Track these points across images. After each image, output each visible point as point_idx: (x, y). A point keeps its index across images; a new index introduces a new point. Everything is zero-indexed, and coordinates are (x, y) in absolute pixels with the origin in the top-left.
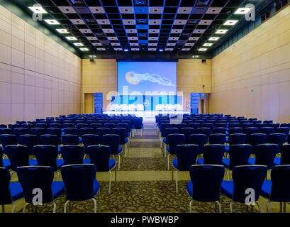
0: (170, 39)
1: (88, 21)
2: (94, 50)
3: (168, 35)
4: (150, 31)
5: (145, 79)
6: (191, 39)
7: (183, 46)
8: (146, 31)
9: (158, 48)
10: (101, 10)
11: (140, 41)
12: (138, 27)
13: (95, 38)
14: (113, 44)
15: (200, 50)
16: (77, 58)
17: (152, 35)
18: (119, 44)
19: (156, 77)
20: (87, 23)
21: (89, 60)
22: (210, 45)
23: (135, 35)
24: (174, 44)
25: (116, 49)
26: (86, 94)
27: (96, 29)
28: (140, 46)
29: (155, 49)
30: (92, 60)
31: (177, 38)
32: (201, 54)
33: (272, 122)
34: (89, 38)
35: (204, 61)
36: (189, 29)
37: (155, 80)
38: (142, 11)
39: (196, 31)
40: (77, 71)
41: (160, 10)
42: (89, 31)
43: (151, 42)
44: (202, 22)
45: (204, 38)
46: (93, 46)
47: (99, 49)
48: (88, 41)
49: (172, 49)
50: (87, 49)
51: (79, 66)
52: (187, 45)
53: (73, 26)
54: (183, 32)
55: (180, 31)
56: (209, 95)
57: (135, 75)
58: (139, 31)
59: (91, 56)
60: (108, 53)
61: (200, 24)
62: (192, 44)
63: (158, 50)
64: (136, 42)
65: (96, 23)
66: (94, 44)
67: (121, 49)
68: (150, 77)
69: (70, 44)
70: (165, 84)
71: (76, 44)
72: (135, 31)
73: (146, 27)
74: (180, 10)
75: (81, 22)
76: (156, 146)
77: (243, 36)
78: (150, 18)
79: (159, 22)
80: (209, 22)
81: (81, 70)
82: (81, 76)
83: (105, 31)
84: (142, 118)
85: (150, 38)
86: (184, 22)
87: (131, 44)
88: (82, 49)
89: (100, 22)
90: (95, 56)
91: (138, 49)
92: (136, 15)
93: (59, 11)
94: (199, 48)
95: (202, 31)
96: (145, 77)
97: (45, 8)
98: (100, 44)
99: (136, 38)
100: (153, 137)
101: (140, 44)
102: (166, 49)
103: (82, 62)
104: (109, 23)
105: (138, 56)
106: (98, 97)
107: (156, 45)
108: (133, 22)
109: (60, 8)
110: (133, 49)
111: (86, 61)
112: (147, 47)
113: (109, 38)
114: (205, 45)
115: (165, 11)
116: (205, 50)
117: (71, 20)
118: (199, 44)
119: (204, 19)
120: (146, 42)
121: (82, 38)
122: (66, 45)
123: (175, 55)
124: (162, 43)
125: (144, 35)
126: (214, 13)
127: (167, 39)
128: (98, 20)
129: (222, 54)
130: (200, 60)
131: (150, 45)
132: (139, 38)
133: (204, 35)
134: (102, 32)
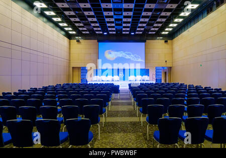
0: (140, 25)
1: (77, 12)
2: (80, 33)
3: (138, 23)
4: (124, 20)
5: (121, 56)
6: (155, 25)
7: (149, 30)
8: (121, 20)
9: (130, 31)
10: (88, 5)
11: (116, 27)
12: (115, 17)
13: (81, 25)
14: (95, 29)
15: (163, 33)
16: (66, 39)
17: (125, 23)
18: (100, 29)
19: (128, 54)
20: (76, 14)
21: (76, 41)
22: (171, 29)
23: (112, 22)
24: (143, 29)
25: (97, 32)
26: (73, 68)
27: (83, 18)
28: (117, 31)
29: (128, 33)
30: (78, 41)
31: (144, 25)
32: (164, 36)
33: (221, 89)
34: (77, 25)
35: (166, 42)
36: (153, 18)
37: (128, 57)
39: (159, 20)
40: (66, 49)
41: (132, 6)
42: (77, 20)
43: (124, 27)
44: (163, 14)
45: (166, 25)
46: (79, 30)
47: (84, 32)
48: (76, 26)
49: (141, 33)
50: (74, 33)
51: (68, 46)
52: (152, 29)
53: (66, 16)
54: (149, 20)
55: (147, 20)
56: (170, 68)
57: (112, 52)
58: (116, 20)
59: (77, 38)
60: (91, 35)
61: (161, 15)
62: (157, 29)
63: (130, 33)
64: (113, 27)
65: (83, 14)
66: (81, 29)
67: (101, 33)
68: (124, 54)
69: (62, 29)
70: (136, 60)
71: (66, 29)
72: (112, 20)
73: (121, 17)
74: (147, 6)
75: (72, 13)
76: (130, 104)
77: (194, 24)
78: (124, 11)
79: (131, 14)
80: (169, 14)
81: (70, 48)
82: (70, 53)
83: (90, 19)
84: (119, 86)
85: (124, 25)
86: (150, 14)
87: (109, 29)
88: (70, 32)
89: (86, 13)
90: (80, 38)
91: (115, 33)
92: (114, 9)
93: (56, 6)
94: (162, 32)
95: (164, 20)
96: (120, 54)
97: (46, 4)
98: (85, 29)
99: (113, 25)
100: (127, 99)
101: (116, 29)
102: (137, 33)
103: (70, 43)
104: (93, 14)
105: (115, 38)
106: (83, 70)
107: (128, 29)
108: (112, 13)
109: (58, 4)
110: (110, 33)
111: (74, 42)
112: (121, 30)
113: (93, 25)
114: (167, 29)
115: (135, 6)
116: (167, 33)
117: (65, 12)
118: (162, 29)
119: (164, 11)
120: (121, 27)
121: (71, 24)
122: (58, 29)
123: (143, 38)
124: (134, 28)
125: (120, 22)
126: (172, 8)
127: (137, 25)
128: (85, 12)
129: (180, 36)
130: (163, 41)
131: (124, 29)
132: (116, 25)
133: (165, 22)
134: (87, 20)
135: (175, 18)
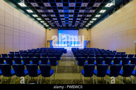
2: (50, 26)
4: (70, 19)
6: (83, 22)
7: (80, 25)
9: (72, 25)
10: (52, 11)
13: (50, 22)
14: (57, 24)
15: (86, 26)
16: (44, 29)
17: (70, 21)
18: (59, 24)
19: (71, 35)
20: (47, 16)
22: (90, 24)
24: (77, 24)
25: (58, 26)
26: (48, 41)
27: (51, 18)
28: (66, 25)
29: (71, 26)
30: (50, 30)
31: (78, 22)
32: (87, 27)
34: (48, 22)
35: (88, 30)
36: (83, 18)
38: (67, 11)
39: (85, 19)
40: (45, 33)
41: (73, 11)
42: (48, 19)
43: (69, 23)
44: (88, 16)
45: (88, 22)
46: (50, 25)
47: (52, 26)
49: (77, 26)
50: (48, 26)
51: (45, 32)
52: (82, 24)
53: (43, 17)
54: (81, 19)
56: (89, 41)
57: (64, 34)
58: (66, 19)
59: (49, 28)
60: (55, 27)
61: (87, 16)
62: (84, 24)
65: (51, 16)
69: (42, 24)
71: (44, 24)
72: (64, 19)
73: (68, 18)
74: (80, 11)
75: (45, 16)
78: (69, 14)
79: (72, 16)
80: (90, 16)
81: (46, 33)
85: (69, 22)
86: (81, 16)
87: (63, 24)
88: (46, 26)
90: (51, 28)
92: (65, 13)
93: (37, 11)
97: (32, 10)
98: (52, 24)
99: (65, 22)
101: (66, 24)
102: (75, 26)
103: (46, 30)
104: (55, 16)
105: (65, 28)
106: (51, 41)
107: (71, 24)
108: (63, 16)
110: (63, 26)
111: (48, 30)
112: (68, 25)
113: (55, 22)
114: (88, 24)
115: (75, 11)
116: (88, 26)
117: (42, 15)
118: (86, 24)
119: (88, 14)
120: (68, 23)
121: (46, 21)
122: (40, 24)
123: (78, 28)
124: (73, 23)
125: (67, 21)
126: (92, 12)
127: (75, 22)
128: (51, 15)
129: (94, 27)
130: (86, 30)
131: (69, 24)
132: (66, 22)
133: (88, 20)
134: (53, 19)
135: (93, 18)
